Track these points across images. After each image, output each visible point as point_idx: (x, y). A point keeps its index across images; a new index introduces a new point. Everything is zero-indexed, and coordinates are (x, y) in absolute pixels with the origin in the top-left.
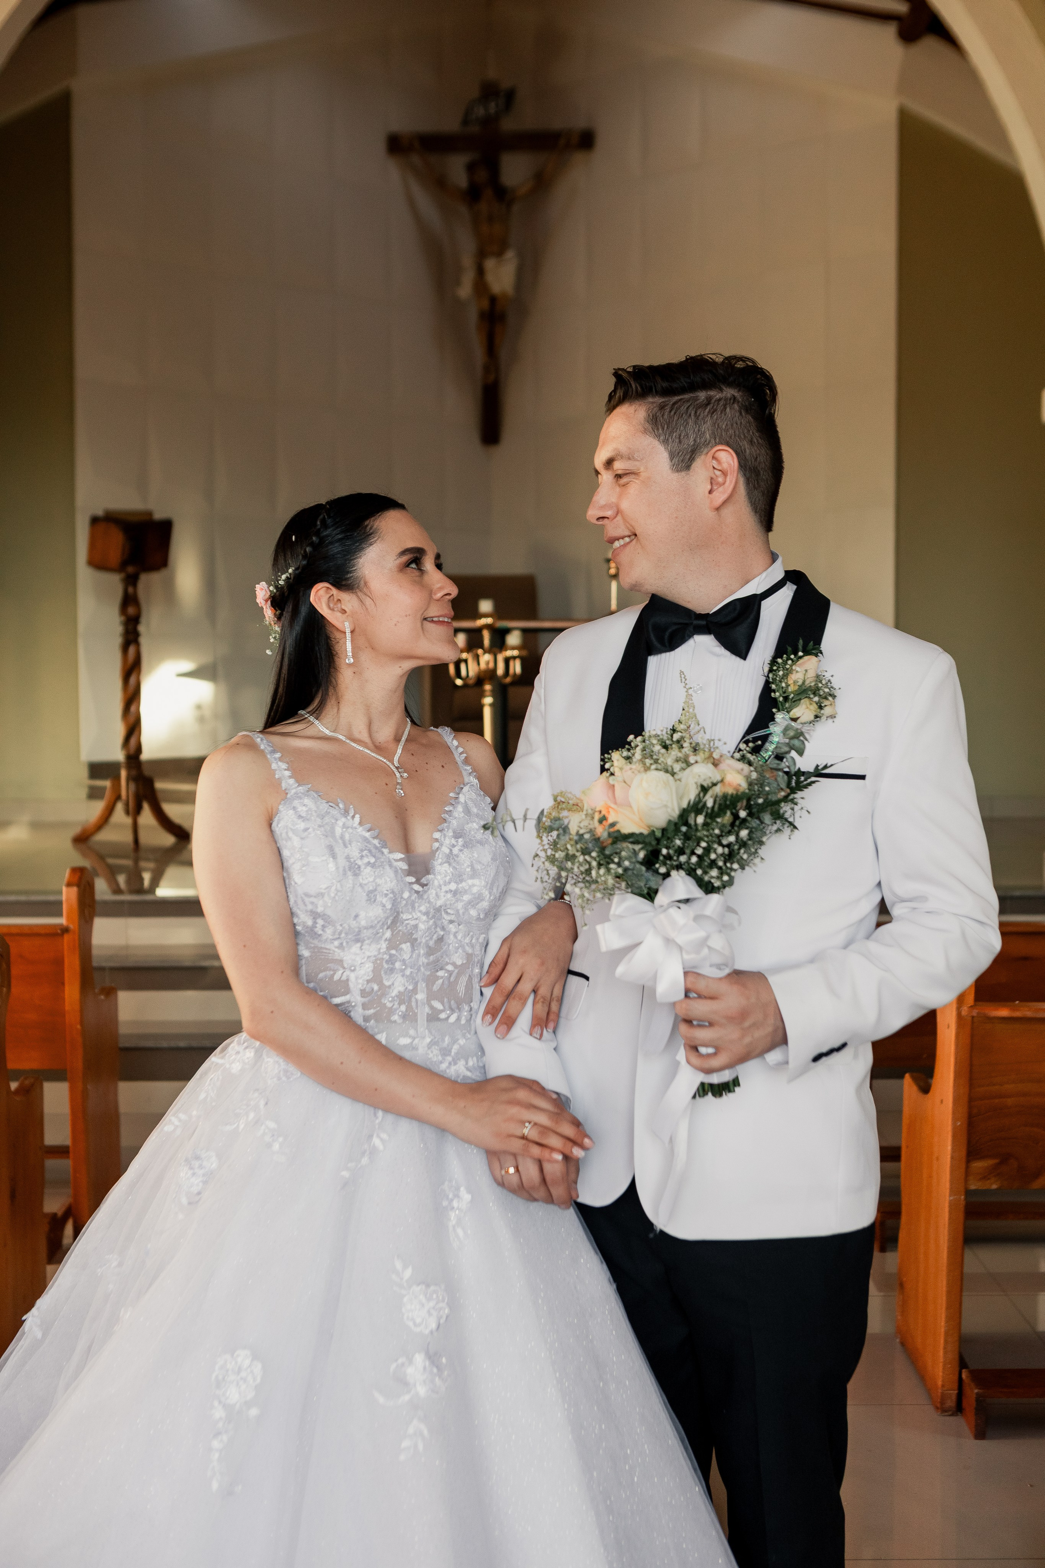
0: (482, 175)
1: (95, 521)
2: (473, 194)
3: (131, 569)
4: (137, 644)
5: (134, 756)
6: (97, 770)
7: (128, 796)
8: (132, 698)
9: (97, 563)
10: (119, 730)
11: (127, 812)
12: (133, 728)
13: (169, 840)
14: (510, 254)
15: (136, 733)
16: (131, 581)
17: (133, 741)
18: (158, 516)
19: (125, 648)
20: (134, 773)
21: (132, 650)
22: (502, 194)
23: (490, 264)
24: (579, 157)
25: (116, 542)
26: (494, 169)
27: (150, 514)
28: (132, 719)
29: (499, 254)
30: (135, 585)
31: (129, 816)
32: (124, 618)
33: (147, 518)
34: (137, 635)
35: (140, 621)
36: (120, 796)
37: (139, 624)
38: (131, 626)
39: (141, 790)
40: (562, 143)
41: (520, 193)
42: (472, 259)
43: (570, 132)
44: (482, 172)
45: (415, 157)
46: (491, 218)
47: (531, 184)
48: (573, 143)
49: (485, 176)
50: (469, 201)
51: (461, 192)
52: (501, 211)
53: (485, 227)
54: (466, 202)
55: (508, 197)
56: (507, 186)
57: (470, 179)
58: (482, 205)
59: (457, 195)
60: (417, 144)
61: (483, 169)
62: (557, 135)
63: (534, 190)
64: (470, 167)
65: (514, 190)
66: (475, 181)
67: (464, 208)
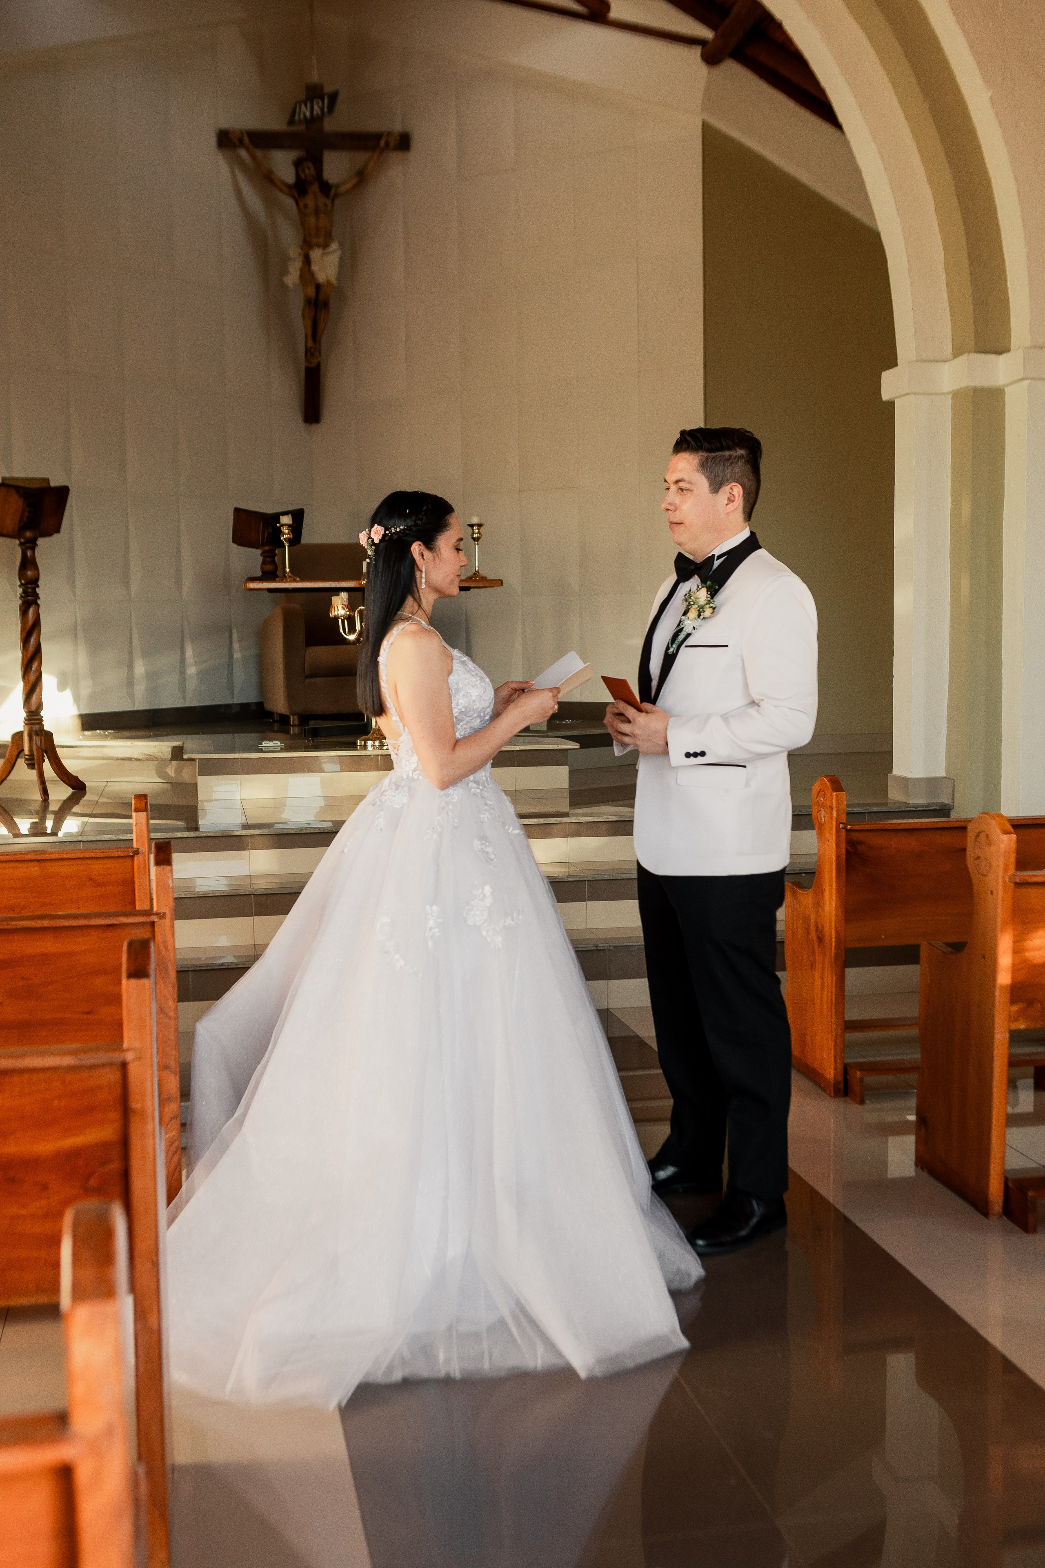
0: (308, 171)
2: (299, 189)
3: (28, 534)
4: (38, 606)
5: (36, 713)
7: (31, 750)
11: (32, 766)
12: (36, 685)
13: (67, 791)
14: (334, 246)
15: (37, 691)
16: (29, 544)
17: (34, 697)
18: (53, 483)
19: (24, 610)
20: (35, 727)
21: (31, 611)
22: (326, 188)
23: (316, 254)
24: (396, 156)
25: (15, 507)
26: (318, 163)
27: (47, 481)
28: (32, 676)
29: (325, 246)
30: (33, 549)
31: (33, 768)
32: (23, 582)
33: (45, 485)
34: (37, 596)
35: (39, 583)
36: (22, 750)
37: (38, 586)
38: (31, 588)
39: (43, 744)
40: (382, 143)
41: (344, 188)
42: (299, 251)
43: (389, 134)
44: (309, 168)
45: (243, 153)
46: (317, 212)
47: (354, 181)
48: (392, 145)
49: (313, 171)
50: (296, 194)
51: (288, 186)
52: (326, 205)
53: (312, 220)
54: (293, 197)
55: (333, 192)
56: (331, 181)
57: (298, 175)
58: (310, 200)
59: (284, 188)
60: (246, 140)
61: (310, 165)
62: (378, 136)
63: (355, 186)
64: (298, 164)
65: (338, 186)
66: (303, 176)
67: (289, 202)
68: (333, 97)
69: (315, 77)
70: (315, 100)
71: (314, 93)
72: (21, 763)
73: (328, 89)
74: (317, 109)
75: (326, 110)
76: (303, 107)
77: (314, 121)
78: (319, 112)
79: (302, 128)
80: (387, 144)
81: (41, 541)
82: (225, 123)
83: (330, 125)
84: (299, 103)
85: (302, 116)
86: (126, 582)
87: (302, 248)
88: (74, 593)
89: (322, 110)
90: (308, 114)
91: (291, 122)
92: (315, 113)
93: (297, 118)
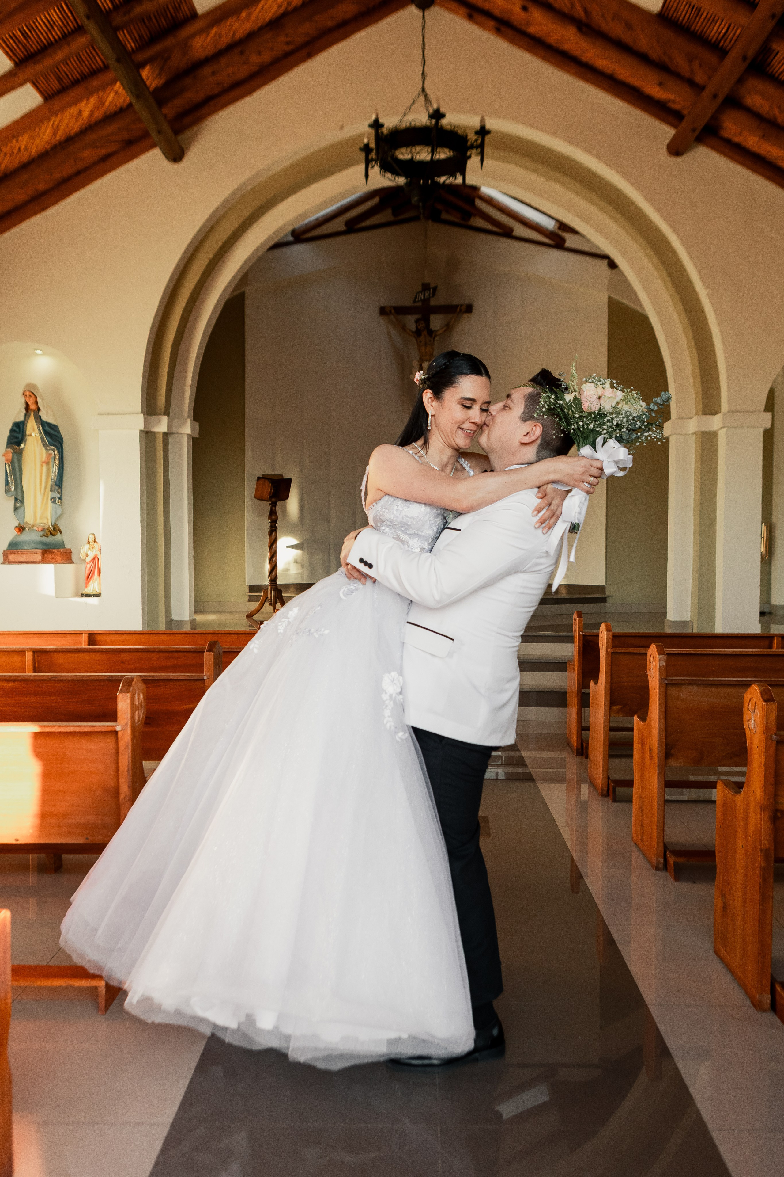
0: (422, 325)
1: (259, 478)
2: (418, 333)
3: (273, 500)
4: (277, 532)
5: (273, 581)
6: (253, 588)
7: (271, 598)
8: (273, 555)
9: (259, 497)
10: (267, 568)
11: (271, 605)
12: (274, 568)
15: (275, 571)
16: (274, 504)
17: (273, 573)
18: (285, 476)
19: (271, 533)
20: (274, 587)
21: (273, 534)
22: (431, 333)
24: (466, 316)
25: (268, 488)
26: (427, 321)
27: (282, 476)
28: (273, 564)
29: (430, 360)
30: (275, 506)
31: (272, 606)
32: (270, 521)
33: (281, 478)
34: (276, 528)
35: (277, 522)
36: (268, 597)
37: (277, 523)
38: (273, 524)
39: (277, 594)
40: (458, 310)
41: (439, 333)
42: (417, 363)
43: (462, 305)
44: (422, 324)
45: (392, 317)
46: (426, 344)
47: (445, 328)
48: (463, 310)
49: (424, 325)
50: (416, 336)
51: (413, 332)
52: (430, 341)
53: (423, 348)
54: (415, 337)
55: (434, 335)
56: (433, 330)
57: (417, 327)
58: (422, 338)
59: (411, 333)
60: (393, 311)
61: (423, 322)
62: (456, 306)
63: (445, 331)
64: (417, 321)
65: (436, 331)
66: (419, 327)
67: (414, 339)
68: (435, 289)
69: (427, 280)
70: (426, 291)
71: (426, 287)
72: (267, 604)
73: (432, 285)
74: (426, 295)
75: (431, 295)
76: (420, 294)
77: (426, 301)
78: (428, 296)
79: (419, 304)
80: (461, 310)
81: (279, 503)
82: (383, 304)
83: (433, 302)
84: (419, 293)
85: (419, 299)
86: (328, 522)
87: (419, 362)
88: (303, 527)
89: (429, 295)
90: (423, 298)
91: (415, 301)
92: (426, 297)
93: (417, 300)
